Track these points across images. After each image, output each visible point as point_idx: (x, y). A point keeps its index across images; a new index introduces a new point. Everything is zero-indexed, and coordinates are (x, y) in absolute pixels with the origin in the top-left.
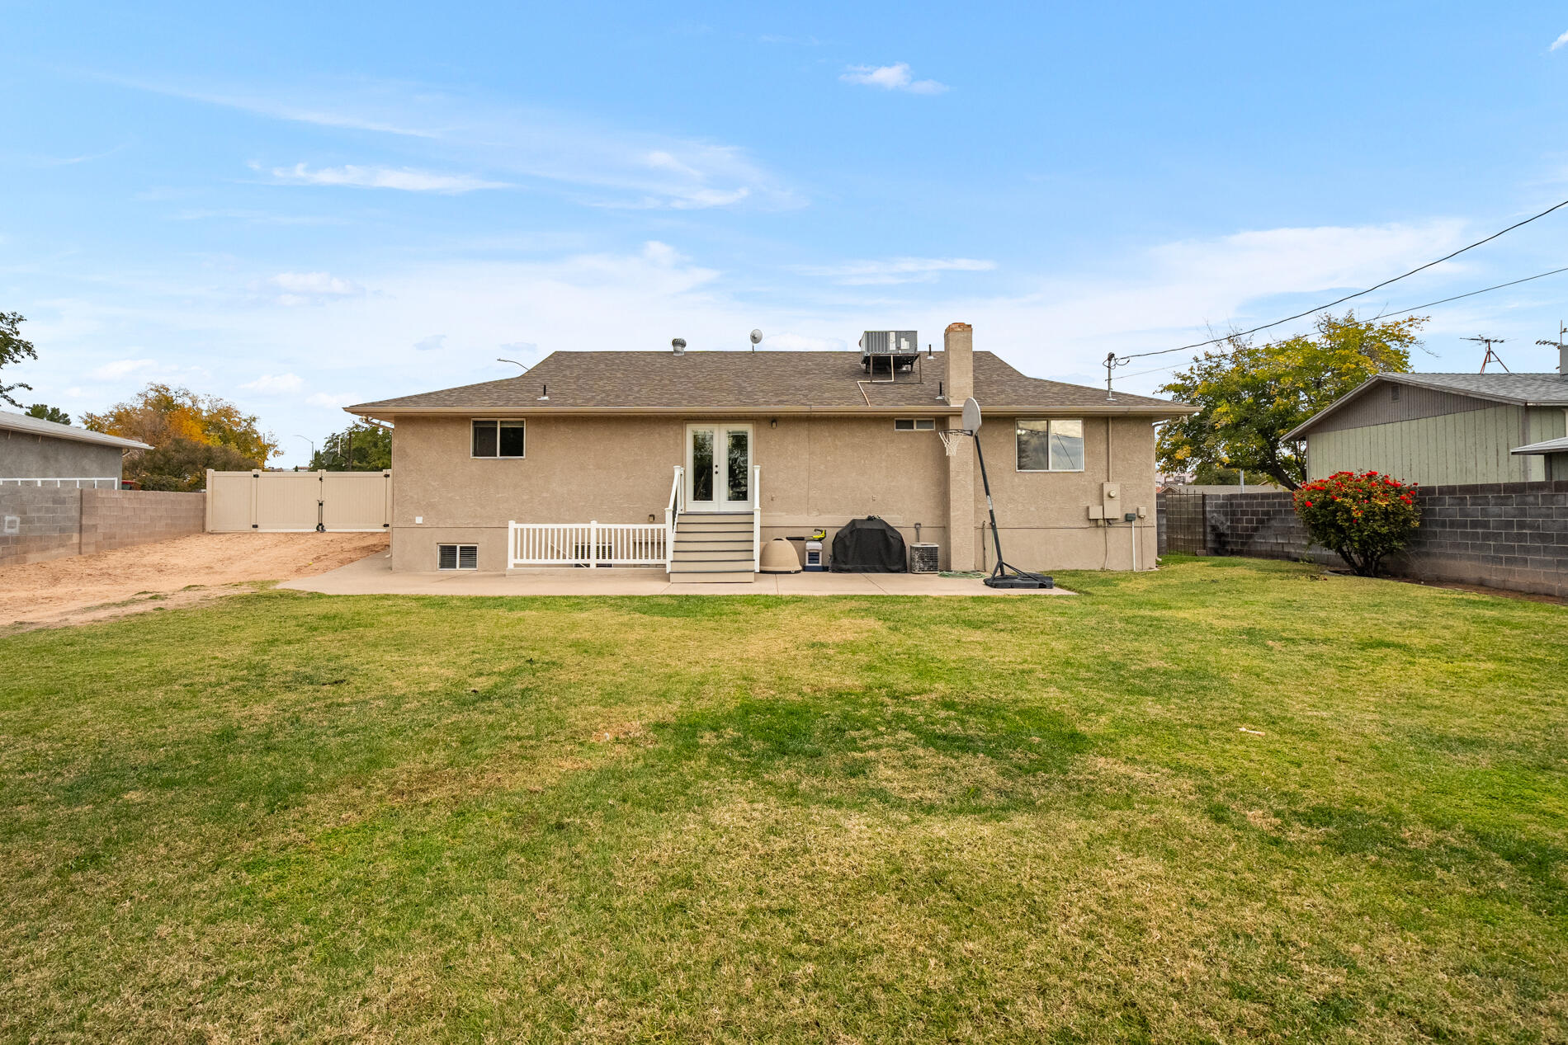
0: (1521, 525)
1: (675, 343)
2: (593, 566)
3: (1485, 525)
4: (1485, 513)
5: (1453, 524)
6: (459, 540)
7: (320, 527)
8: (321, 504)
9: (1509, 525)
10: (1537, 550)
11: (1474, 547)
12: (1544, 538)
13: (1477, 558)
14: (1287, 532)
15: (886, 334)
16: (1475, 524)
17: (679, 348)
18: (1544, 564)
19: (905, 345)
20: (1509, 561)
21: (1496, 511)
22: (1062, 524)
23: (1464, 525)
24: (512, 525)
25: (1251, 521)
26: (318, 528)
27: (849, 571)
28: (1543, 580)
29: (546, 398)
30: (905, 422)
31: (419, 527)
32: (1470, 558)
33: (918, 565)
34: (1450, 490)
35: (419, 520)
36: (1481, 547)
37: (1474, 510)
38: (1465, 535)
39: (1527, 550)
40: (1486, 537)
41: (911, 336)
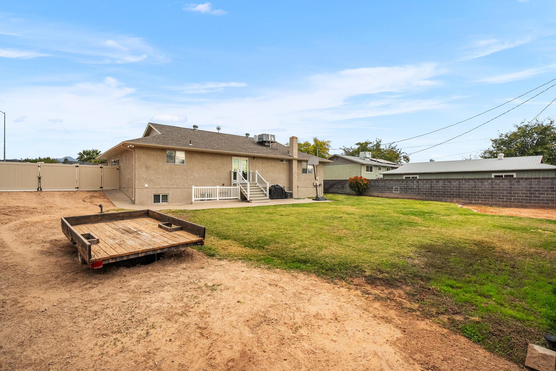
0: (385, 186)
1: (194, 126)
2: (218, 200)
3: (379, 186)
4: (379, 184)
5: (373, 186)
6: (161, 192)
7: (40, 189)
8: (39, 178)
9: (383, 186)
10: (387, 190)
11: (377, 190)
12: (389, 188)
13: (377, 192)
14: (338, 188)
15: (268, 135)
16: (377, 186)
17: (196, 128)
18: (388, 193)
19: (272, 139)
20: (383, 192)
21: (381, 184)
22: (309, 187)
23: (375, 186)
24: (194, 187)
25: (329, 186)
26: (38, 189)
27: (275, 199)
28: (388, 195)
29: (191, 145)
30: (282, 160)
31: (146, 188)
32: (376, 192)
33: (289, 197)
34: (373, 180)
35: (146, 185)
36: (378, 190)
37: (377, 184)
38: (375, 188)
39: (386, 190)
40: (379, 188)
41: (274, 136)
